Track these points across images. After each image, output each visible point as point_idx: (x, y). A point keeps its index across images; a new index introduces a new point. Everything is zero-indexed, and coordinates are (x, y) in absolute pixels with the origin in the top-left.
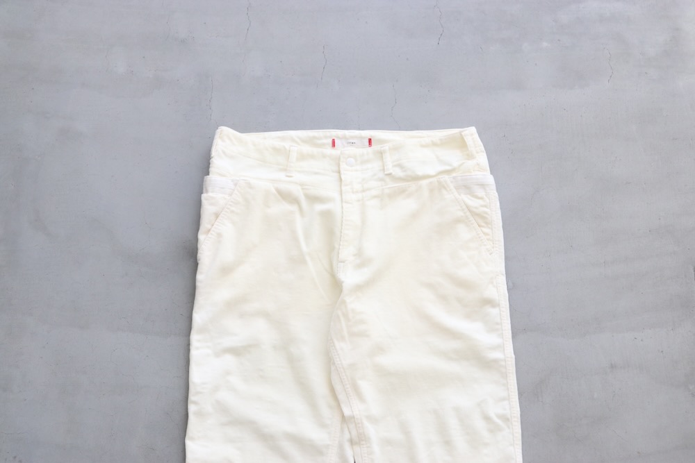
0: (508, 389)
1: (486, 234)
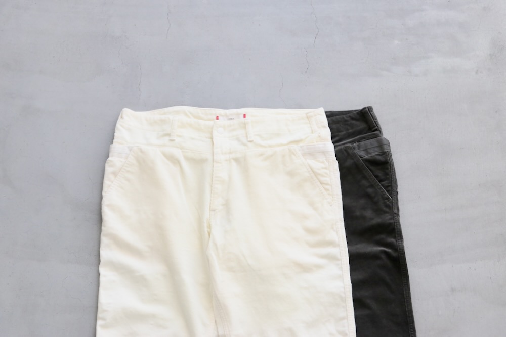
0: (347, 311)
1: (327, 190)
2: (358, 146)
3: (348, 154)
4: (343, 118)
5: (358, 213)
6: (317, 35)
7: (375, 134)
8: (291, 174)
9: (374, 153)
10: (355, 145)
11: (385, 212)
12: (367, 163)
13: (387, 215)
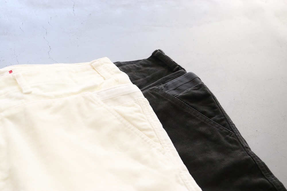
1: (151, 136)
2: (165, 87)
3: (157, 96)
4: (134, 66)
5: (200, 159)
6: (74, 5)
7: (179, 72)
8: (96, 125)
9: (189, 89)
10: (162, 86)
11: (234, 149)
12: (185, 101)
13: (238, 151)
